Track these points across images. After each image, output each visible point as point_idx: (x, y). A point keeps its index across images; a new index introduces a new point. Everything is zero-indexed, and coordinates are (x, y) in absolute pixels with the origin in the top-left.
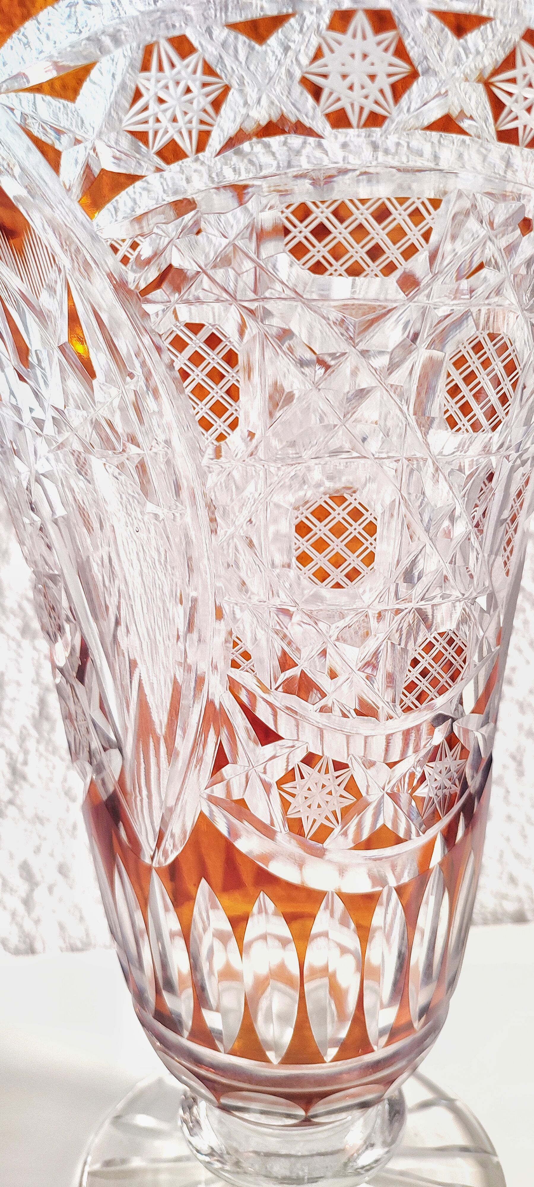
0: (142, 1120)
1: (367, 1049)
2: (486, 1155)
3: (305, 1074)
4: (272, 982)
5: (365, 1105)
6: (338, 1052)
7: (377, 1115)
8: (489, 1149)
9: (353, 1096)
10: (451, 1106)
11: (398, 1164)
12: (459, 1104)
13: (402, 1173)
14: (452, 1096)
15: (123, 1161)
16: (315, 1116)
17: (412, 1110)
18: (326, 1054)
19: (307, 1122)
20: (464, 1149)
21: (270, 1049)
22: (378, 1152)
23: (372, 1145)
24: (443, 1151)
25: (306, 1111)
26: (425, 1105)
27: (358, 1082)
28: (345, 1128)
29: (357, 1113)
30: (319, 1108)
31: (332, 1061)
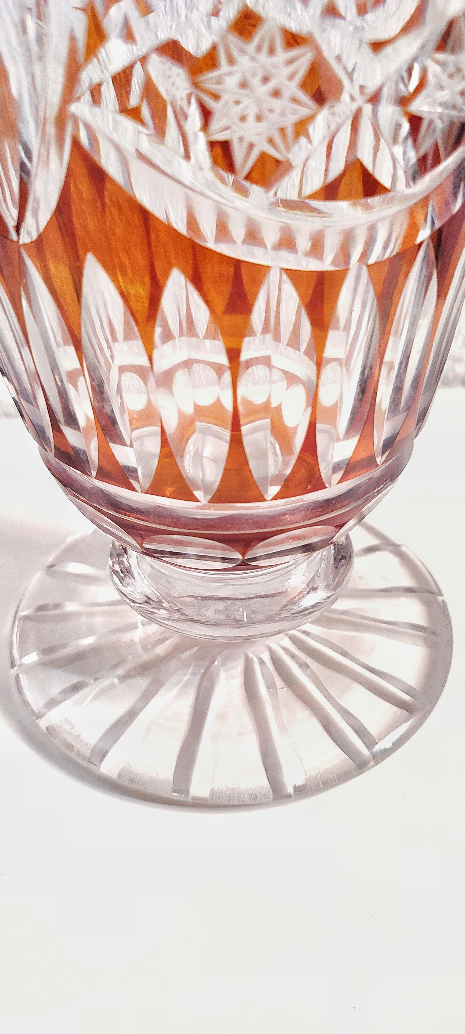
0: (74, 568)
1: (319, 485)
2: (432, 595)
3: (241, 514)
4: (198, 424)
5: (308, 549)
6: (281, 489)
7: (321, 560)
8: (436, 590)
9: (298, 538)
10: (396, 550)
11: (342, 605)
12: (404, 549)
13: (344, 613)
14: (397, 542)
15: (57, 606)
16: (254, 559)
17: (357, 555)
18: (266, 491)
19: (245, 565)
20: (409, 590)
21: (199, 489)
22: (320, 595)
23: (314, 589)
24: (387, 592)
25: (243, 555)
26: (370, 550)
27: (305, 523)
28: (288, 572)
29: (300, 556)
30: (259, 550)
31: (273, 499)
